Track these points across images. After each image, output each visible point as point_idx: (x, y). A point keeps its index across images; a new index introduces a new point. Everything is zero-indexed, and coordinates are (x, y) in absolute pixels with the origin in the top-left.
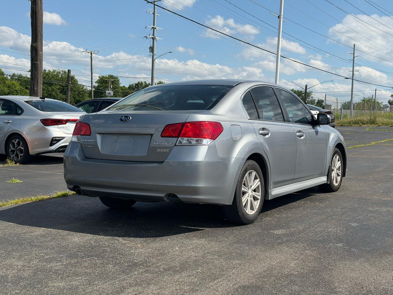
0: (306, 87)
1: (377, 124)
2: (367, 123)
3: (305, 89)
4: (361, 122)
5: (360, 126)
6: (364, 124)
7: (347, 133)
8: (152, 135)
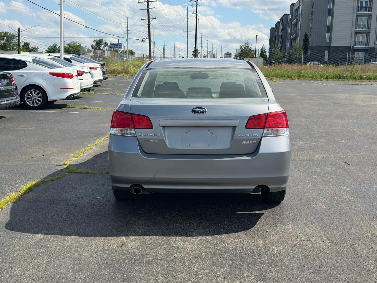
0: (19, 30)
1: (130, 73)
2: (122, 72)
3: (18, 32)
4: (116, 71)
5: (116, 75)
6: (118, 73)
7: (117, 84)
8: (234, 128)
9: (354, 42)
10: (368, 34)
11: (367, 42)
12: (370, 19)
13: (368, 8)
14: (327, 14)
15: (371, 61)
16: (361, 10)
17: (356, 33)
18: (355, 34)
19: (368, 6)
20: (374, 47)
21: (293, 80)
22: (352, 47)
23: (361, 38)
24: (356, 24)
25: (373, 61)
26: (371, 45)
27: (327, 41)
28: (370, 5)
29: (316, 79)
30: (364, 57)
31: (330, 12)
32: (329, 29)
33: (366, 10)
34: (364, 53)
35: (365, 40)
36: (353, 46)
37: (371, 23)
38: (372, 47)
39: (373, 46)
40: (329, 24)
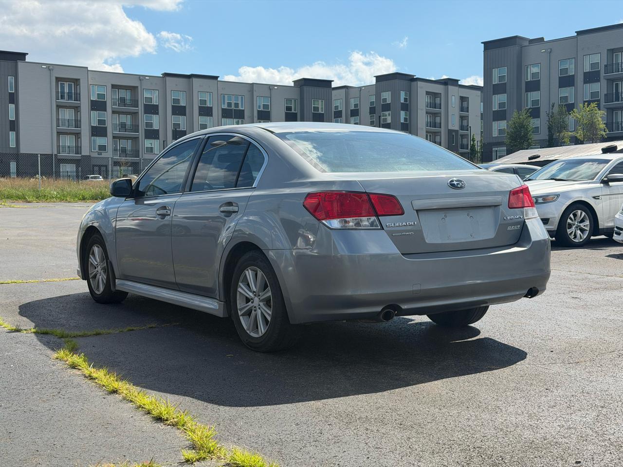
9: (57, 147)
10: (78, 135)
11: (77, 148)
12: (77, 112)
13: (73, 95)
14: (8, 101)
15: (88, 177)
16: (62, 97)
17: (59, 133)
18: (57, 135)
19: (73, 92)
20: (90, 156)
21: (29, 202)
22: (55, 155)
23: (68, 141)
24: (58, 120)
25: (92, 178)
26: (85, 152)
27: (12, 144)
28: (76, 90)
29: (66, 200)
30: (75, 170)
31: (13, 98)
32: (14, 126)
33: (70, 98)
34: (75, 165)
35: (74, 145)
36: (56, 153)
37: (80, 118)
38: (87, 156)
39: (88, 154)
40: (12, 117)
